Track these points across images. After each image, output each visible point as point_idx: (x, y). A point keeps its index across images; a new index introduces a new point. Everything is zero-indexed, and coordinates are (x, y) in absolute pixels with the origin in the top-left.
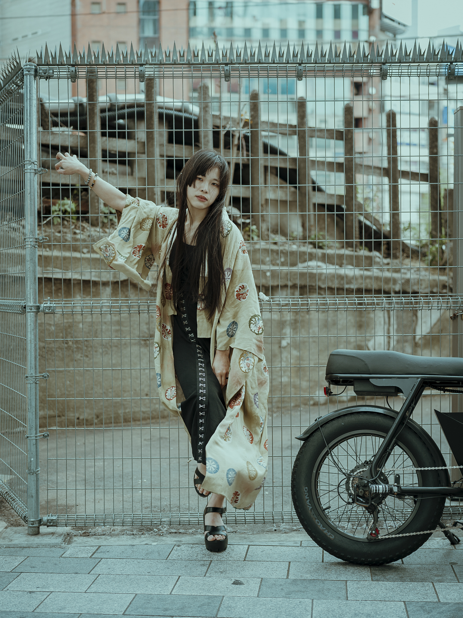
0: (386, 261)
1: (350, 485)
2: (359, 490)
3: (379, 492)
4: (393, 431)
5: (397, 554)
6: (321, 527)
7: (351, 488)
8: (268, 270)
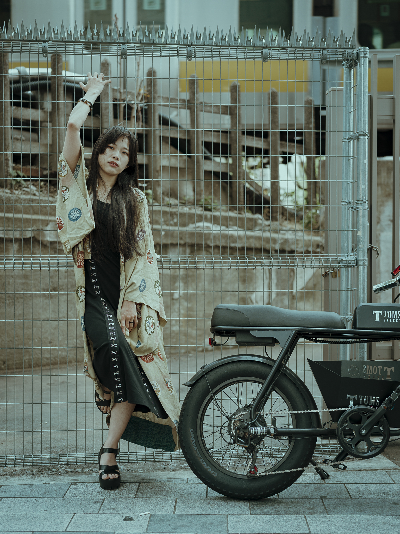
0: (267, 223)
1: (232, 428)
2: (240, 431)
3: (257, 434)
4: (271, 378)
5: (273, 489)
6: (205, 466)
7: (233, 430)
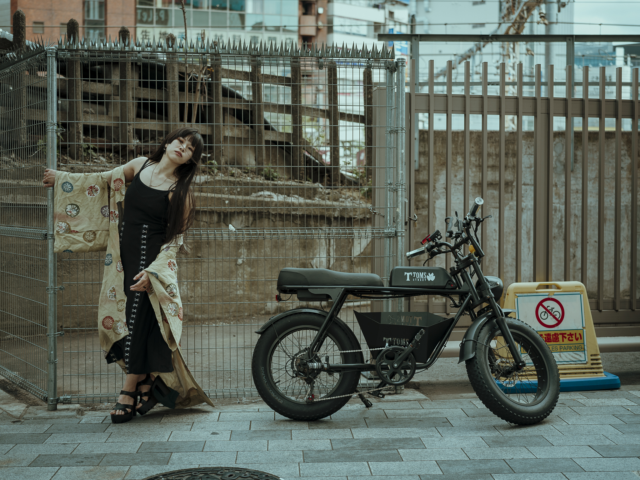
0: (327, 191)
2: (300, 367)
3: (314, 368)
4: (324, 326)
6: (273, 395)
7: (295, 367)
8: (227, 199)
